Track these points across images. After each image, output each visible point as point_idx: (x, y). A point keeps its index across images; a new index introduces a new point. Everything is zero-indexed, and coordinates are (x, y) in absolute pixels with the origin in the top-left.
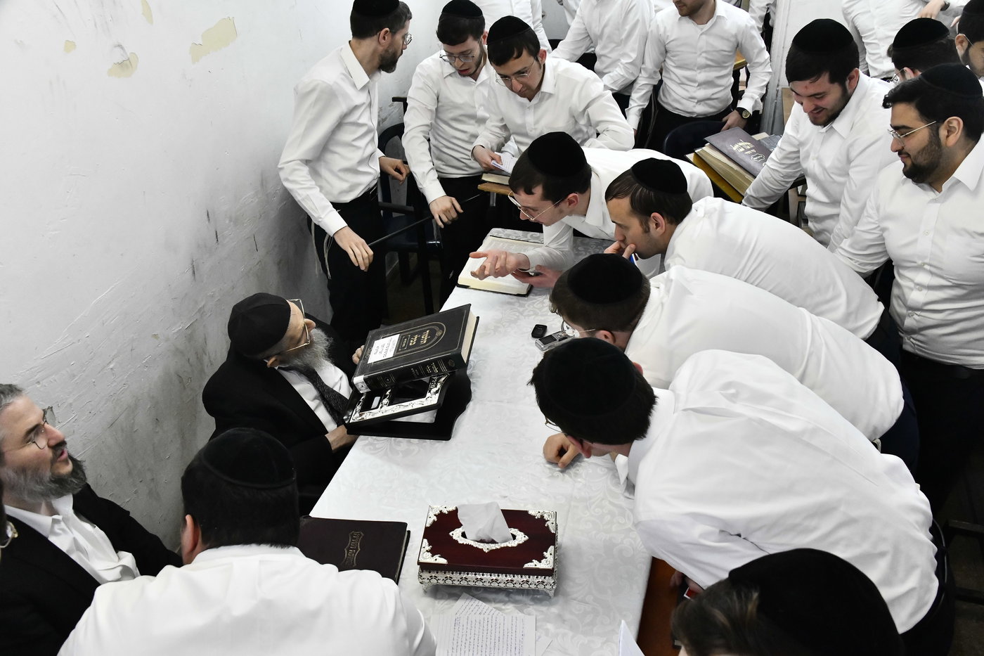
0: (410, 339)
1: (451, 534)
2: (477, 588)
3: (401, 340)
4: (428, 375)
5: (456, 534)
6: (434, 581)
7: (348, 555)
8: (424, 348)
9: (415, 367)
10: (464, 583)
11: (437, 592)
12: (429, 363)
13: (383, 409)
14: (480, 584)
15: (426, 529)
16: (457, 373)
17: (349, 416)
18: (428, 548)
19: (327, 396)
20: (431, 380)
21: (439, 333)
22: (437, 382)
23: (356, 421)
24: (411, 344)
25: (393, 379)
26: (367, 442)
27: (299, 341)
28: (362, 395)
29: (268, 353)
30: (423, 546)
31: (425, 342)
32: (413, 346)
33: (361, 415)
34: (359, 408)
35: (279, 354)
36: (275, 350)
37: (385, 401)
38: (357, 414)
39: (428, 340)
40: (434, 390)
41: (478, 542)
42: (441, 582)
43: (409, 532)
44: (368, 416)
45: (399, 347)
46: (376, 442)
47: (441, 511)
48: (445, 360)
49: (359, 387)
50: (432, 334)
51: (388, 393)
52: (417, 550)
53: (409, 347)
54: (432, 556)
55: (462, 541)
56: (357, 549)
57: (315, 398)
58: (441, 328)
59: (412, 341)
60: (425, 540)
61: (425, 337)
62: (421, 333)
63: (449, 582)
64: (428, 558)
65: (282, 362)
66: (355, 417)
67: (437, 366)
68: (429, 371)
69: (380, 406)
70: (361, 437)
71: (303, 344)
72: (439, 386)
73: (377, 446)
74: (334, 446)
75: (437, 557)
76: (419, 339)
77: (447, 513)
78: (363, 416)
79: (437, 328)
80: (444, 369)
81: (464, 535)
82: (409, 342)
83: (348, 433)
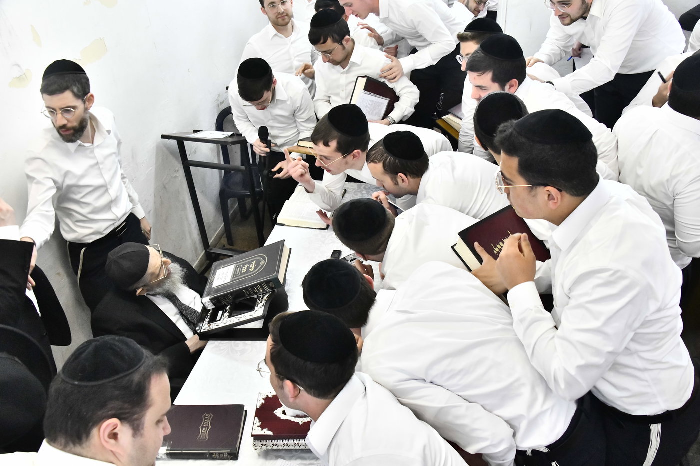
0: (242, 268)
1: (275, 412)
2: (296, 450)
3: (236, 269)
4: (256, 293)
5: (278, 412)
6: (265, 447)
7: (202, 432)
8: (253, 274)
9: (246, 288)
10: (286, 447)
11: (267, 454)
12: (256, 285)
13: (225, 321)
14: (297, 447)
15: (257, 409)
16: (276, 291)
17: (200, 327)
18: (259, 424)
19: (185, 311)
20: (258, 297)
21: (262, 263)
22: (262, 299)
23: (206, 330)
24: (243, 272)
25: (231, 297)
26: (214, 345)
27: (159, 275)
28: (210, 310)
29: (135, 286)
30: (255, 423)
31: (253, 269)
32: (245, 273)
33: (209, 326)
34: (207, 320)
35: (144, 286)
36: (141, 283)
37: (227, 314)
38: (207, 326)
39: (255, 268)
40: (260, 305)
41: (295, 416)
42: (270, 448)
43: (246, 411)
44: (214, 326)
45: (235, 274)
46: (221, 345)
47: (267, 396)
48: (267, 282)
49: (207, 305)
50: (258, 264)
51: (228, 308)
52: (252, 425)
53: (242, 274)
54: (262, 430)
55: (283, 417)
56: (208, 427)
57: (176, 314)
58: (264, 259)
59: (243, 269)
60: (257, 418)
61: (253, 266)
62: (250, 263)
63: (275, 447)
64: (259, 431)
65: (148, 290)
66: (205, 327)
67: (262, 287)
68: (256, 291)
69: (223, 317)
70: (210, 342)
71: (162, 277)
72: (264, 301)
73: (222, 348)
74: (192, 349)
75: (265, 430)
76: (249, 268)
77: (272, 396)
78: (211, 326)
79: (261, 259)
80: (267, 288)
81: (284, 412)
82: (242, 270)
83: (201, 339)
